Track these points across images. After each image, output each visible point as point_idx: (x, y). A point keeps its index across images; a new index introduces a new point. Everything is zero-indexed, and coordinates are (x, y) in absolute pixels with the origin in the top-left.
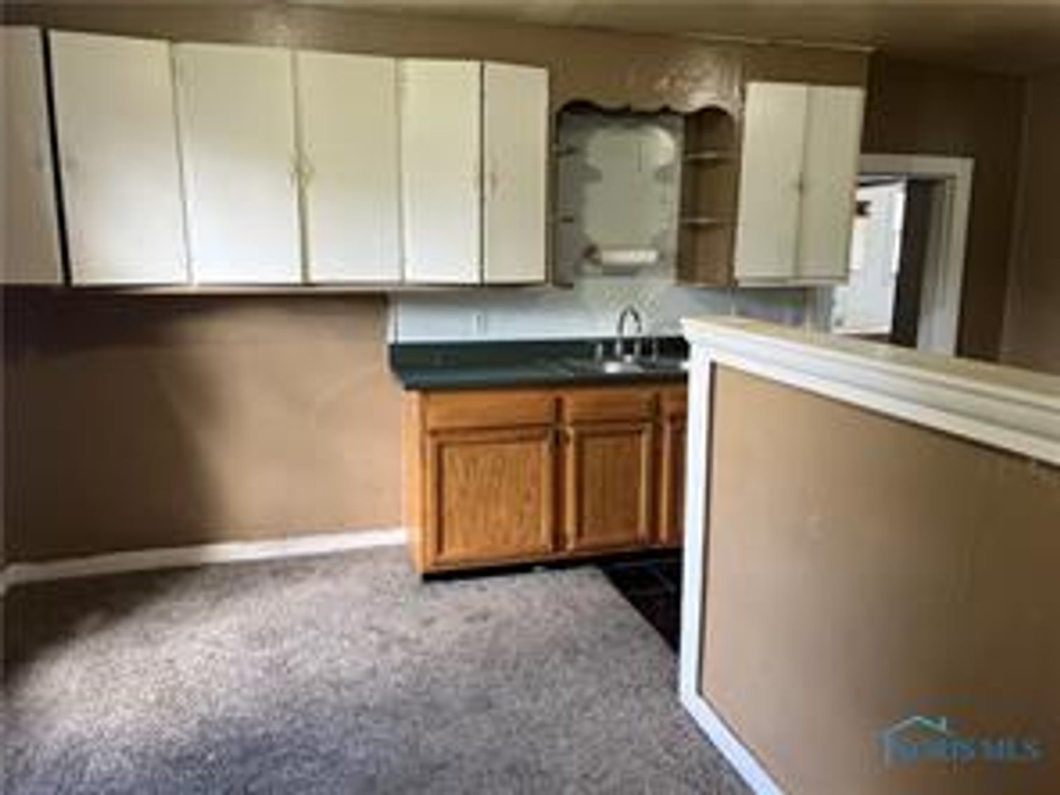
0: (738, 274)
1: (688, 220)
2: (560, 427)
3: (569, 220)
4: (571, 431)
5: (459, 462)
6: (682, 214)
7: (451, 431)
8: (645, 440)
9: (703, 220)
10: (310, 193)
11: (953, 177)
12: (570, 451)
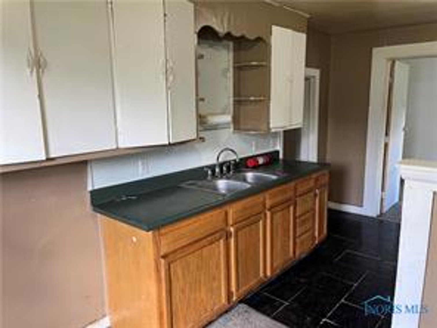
0: (271, 126)
1: (237, 98)
2: (228, 229)
3: (202, 100)
4: (232, 229)
5: (180, 272)
6: (235, 95)
7: (175, 252)
8: (261, 223)
9: (243, 98)
10: (45, 81)
11: (314, 77)
12: (232, 241)
